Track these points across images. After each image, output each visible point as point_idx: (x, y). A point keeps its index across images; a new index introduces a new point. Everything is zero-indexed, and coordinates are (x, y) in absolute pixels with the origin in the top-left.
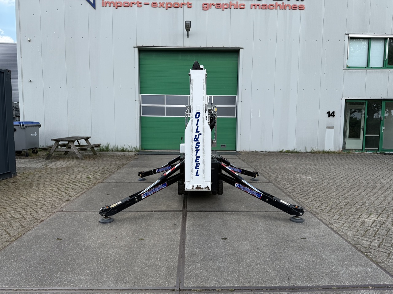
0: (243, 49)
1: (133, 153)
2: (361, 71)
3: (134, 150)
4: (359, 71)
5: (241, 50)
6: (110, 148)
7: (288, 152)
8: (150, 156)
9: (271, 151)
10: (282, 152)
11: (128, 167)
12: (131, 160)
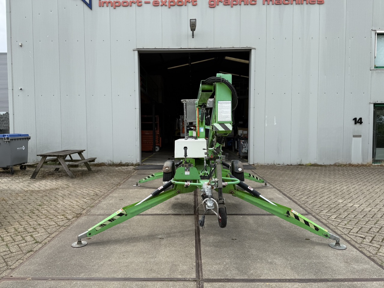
0: (255, 49)
1: (132, 168)
5: (253, 51)
7: (310, 164)
8: (151, 172)
9: (289, 163)
10: (302, 165)
11: (124, 188)
12: (129, 178)
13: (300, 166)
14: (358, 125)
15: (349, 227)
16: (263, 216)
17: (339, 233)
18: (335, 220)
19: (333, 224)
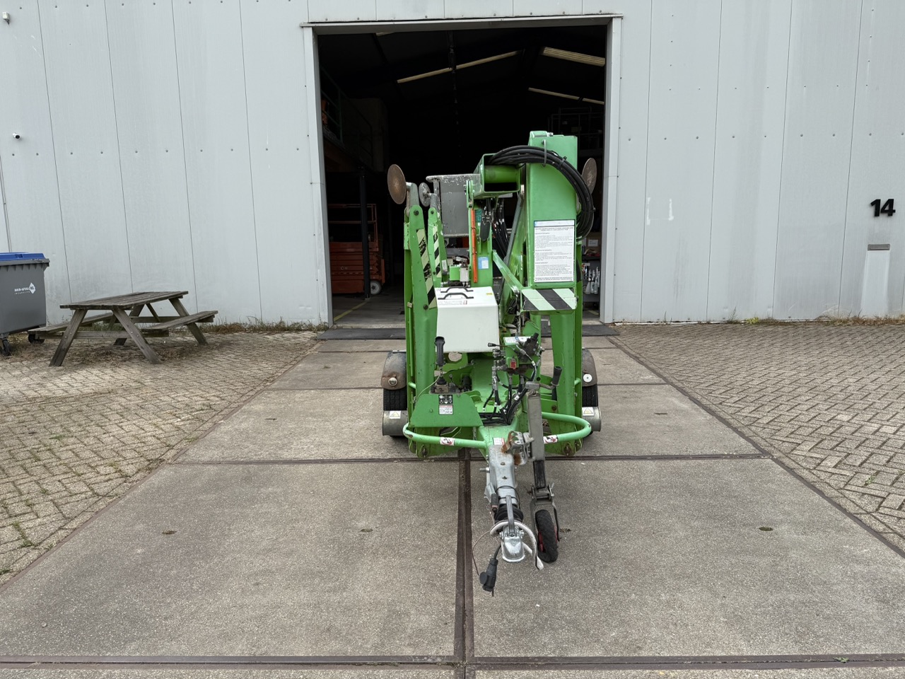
0: (622, 18)
1: (310, 336)
5: (615, 23)
8: (356, 345)
9: (703, 319)
10: (737, 323)
11: (281, 389)
12: (298, 362)
13: (731, 326)
14: (883, 217)
15: (877, 493)
16: (641, 463)
17: (851, 508)
18: (837, 471)
19: (832, 483)
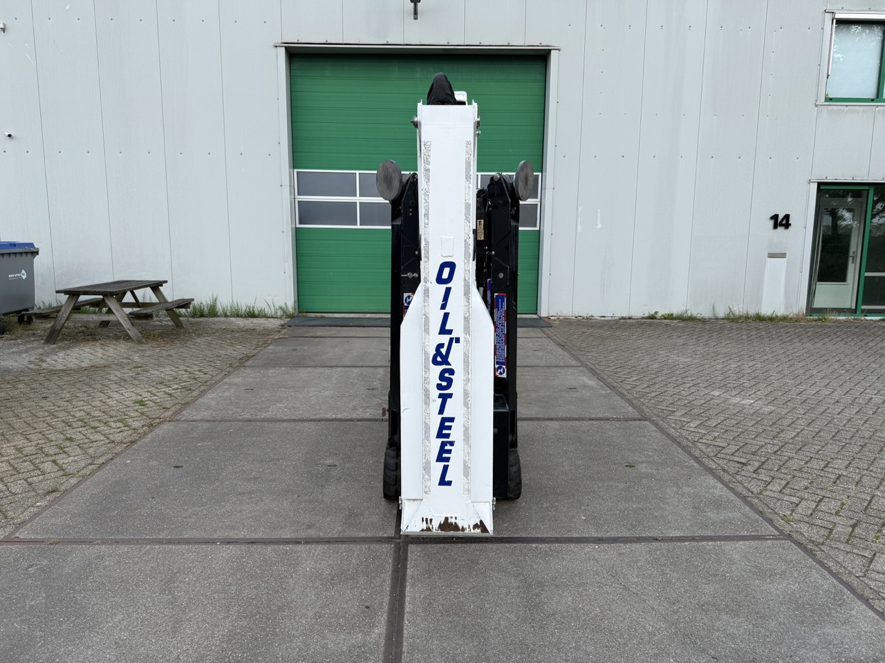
0: (559, 50)
1: (277, 322)
2: (862, 108)
3: (279, 313)
4: (857, 108)
5: (554, 54)
6: (219, 308)
7: (670, 317)
8: (320, 332)
9: (626, 315)
11: (254, 367)
12: (269, 345)
13: (649, 321)
15: (720, 444)
17: (698, 454)
